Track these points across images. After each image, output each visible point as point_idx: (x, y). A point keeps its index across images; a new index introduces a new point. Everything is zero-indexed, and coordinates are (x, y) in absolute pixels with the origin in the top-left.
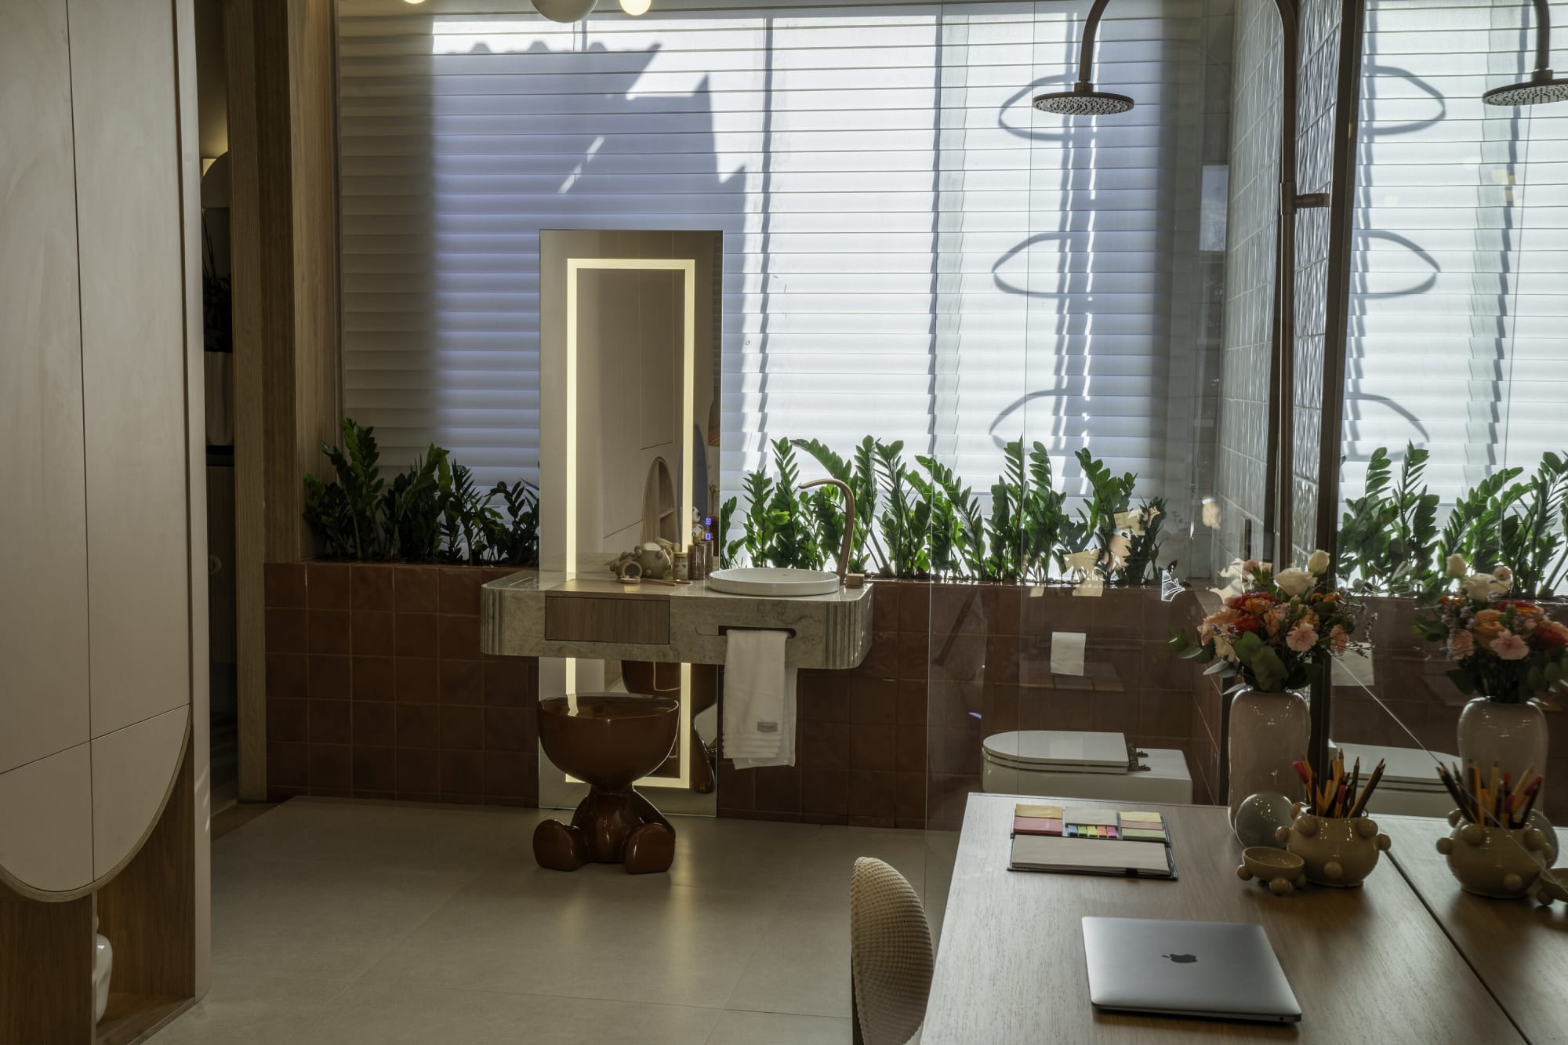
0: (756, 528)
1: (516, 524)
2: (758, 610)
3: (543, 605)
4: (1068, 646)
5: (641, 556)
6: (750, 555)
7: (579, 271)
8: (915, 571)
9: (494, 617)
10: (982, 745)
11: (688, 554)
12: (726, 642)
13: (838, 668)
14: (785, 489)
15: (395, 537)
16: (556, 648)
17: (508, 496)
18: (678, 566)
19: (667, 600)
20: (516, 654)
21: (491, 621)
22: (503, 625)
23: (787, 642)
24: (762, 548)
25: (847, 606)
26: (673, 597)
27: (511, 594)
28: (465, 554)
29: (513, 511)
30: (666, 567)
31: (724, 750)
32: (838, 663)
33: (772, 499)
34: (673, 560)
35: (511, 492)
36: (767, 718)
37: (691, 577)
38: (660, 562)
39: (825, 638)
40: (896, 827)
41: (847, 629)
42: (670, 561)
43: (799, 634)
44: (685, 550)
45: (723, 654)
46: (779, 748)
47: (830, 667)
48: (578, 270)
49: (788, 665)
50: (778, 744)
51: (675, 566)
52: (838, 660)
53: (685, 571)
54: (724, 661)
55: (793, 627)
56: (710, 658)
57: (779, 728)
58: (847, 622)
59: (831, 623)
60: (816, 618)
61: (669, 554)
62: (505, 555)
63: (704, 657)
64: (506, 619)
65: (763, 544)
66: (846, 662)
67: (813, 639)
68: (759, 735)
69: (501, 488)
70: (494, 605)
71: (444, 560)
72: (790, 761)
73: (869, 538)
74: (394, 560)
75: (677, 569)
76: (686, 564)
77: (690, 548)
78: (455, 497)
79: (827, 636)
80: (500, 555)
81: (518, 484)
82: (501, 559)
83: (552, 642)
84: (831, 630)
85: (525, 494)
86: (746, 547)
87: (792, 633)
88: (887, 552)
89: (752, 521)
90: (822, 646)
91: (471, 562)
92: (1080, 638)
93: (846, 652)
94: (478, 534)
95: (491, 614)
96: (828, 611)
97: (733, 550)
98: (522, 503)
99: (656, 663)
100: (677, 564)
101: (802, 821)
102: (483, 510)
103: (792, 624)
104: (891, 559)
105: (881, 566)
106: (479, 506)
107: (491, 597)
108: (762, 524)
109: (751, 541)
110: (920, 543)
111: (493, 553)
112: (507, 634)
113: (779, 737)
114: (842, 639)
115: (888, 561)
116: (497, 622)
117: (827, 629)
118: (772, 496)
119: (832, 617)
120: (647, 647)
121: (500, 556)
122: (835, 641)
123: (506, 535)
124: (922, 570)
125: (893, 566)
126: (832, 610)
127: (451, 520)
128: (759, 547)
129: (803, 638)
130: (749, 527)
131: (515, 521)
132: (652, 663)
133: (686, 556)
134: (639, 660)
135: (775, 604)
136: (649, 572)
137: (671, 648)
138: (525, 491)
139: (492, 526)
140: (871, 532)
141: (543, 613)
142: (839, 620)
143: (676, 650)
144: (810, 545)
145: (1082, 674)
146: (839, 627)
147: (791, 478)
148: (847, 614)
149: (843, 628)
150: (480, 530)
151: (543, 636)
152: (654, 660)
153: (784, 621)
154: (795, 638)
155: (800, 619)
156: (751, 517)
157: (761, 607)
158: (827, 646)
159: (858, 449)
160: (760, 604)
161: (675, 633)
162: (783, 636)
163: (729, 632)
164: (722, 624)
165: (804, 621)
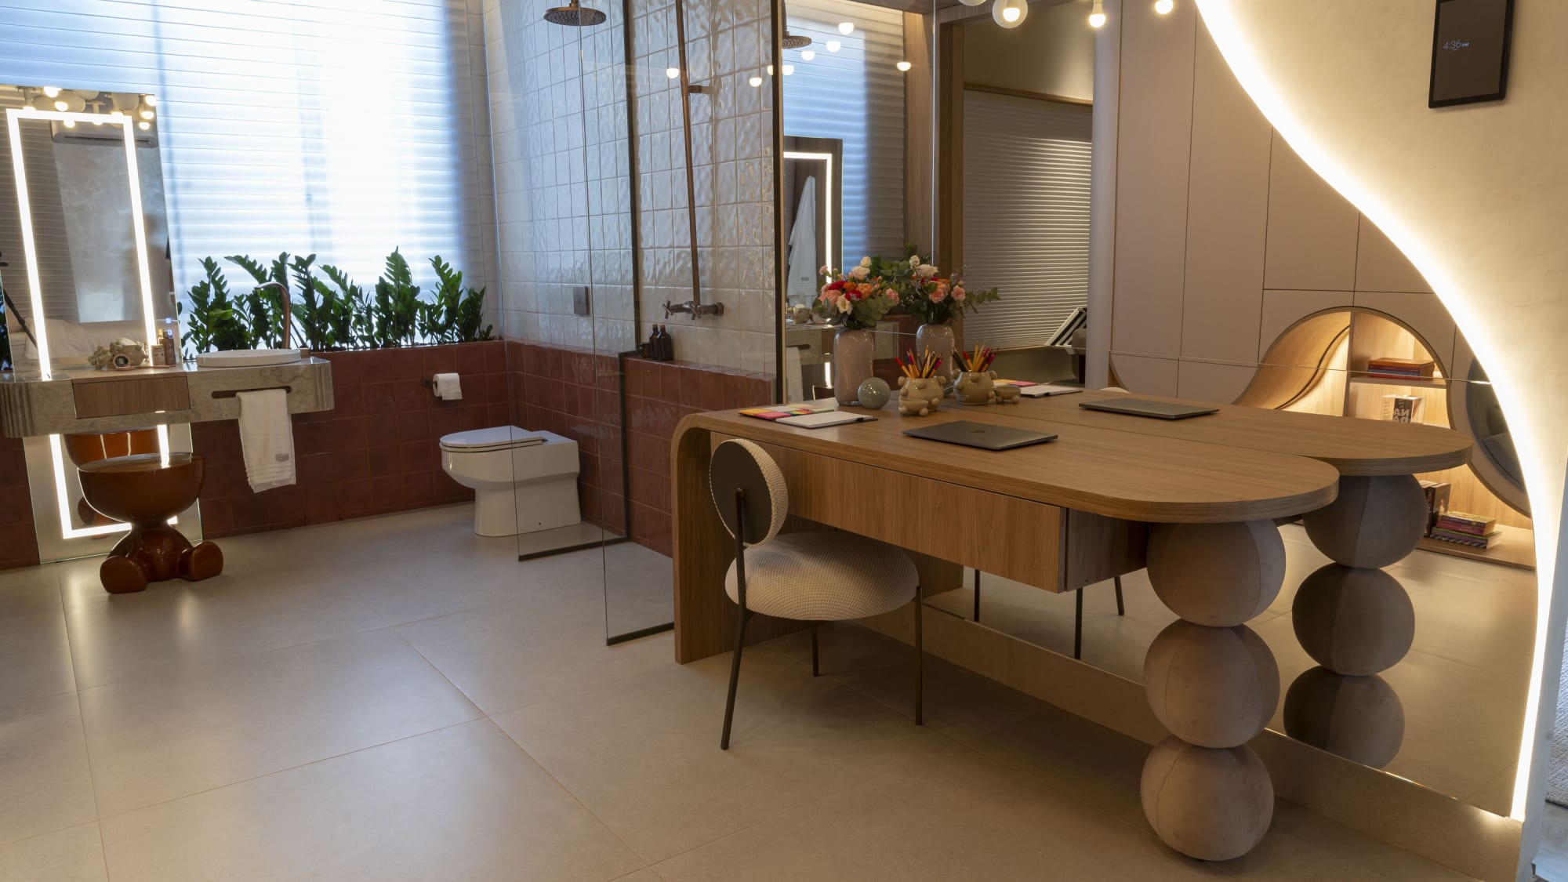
0: (199, 323)
2: (261, 375)
3: (71, 391)
4: (449, 382)
9: (22, 407)
10: (439, 442)
12: (239, 401)
16: (88, 424)
19: (184, 375)
21: (19, 410)
22: (33, 412)
23: (286, 396)
25: (327, 366)
32: (321, 407)
36: (278, 452)
39: (313, 389)
40: (341, 519)
41: (328, 382)
43: (294, 389)
45: (237, 412)
46: (291, 471)
47: (321, 410)
49: (288, 413)
50: (290, 469)
51: (155, 355)
52: (325, 404)
54: (240, 414)
55: (289, 385)
56: (226, 415)
57: (289, 457)
58: (327, 377)
59: (318, 379)
60: (306, 377)
63: (221, 415)
64: (36, 406)
65: (207, 336)
67: (305, 392)
68: (278, 464)
72: (292, 481)
75: (157, 357)
79: (315, 388)
83: (83, 420)
84: (318, 384)
87: (288, 389)
90: (312, 396)
92: (455, 376)
95: (18, 403)
96: (307, 372)
103: (288, 382)
104: (307, 340)
105: (300, 344)
108: (204, 321)
109: (196, 333)
110: (326, 328)
112: (38, 419)
113: (290, 464)
114: (326, 390)
115: (305, 341)
116: (26, 409)
117: (315, 383)
119: (318, 375)
120: (171, 413)
122: (321, 391)
126: (317, 370)
129: (298, 391)
135: (273, 370)
137: (192, 412)
142: (323, 376)
143: (197, 413)
145: (461, 398)
146: (323, 382)
148: (321, 372)
149: (326, 382)
151: (74, 416)
153: (281, 382)
154: (292, 393)
155: (293, 379)
156: (195, 316)
157: (263, 373)
158: (316, 396)
159: (275, 262)
160: (262, 371)
161: (194, 400)
162: (283, 392)
163: (238, 394)
164: (231, 389)
165: (297, 380)
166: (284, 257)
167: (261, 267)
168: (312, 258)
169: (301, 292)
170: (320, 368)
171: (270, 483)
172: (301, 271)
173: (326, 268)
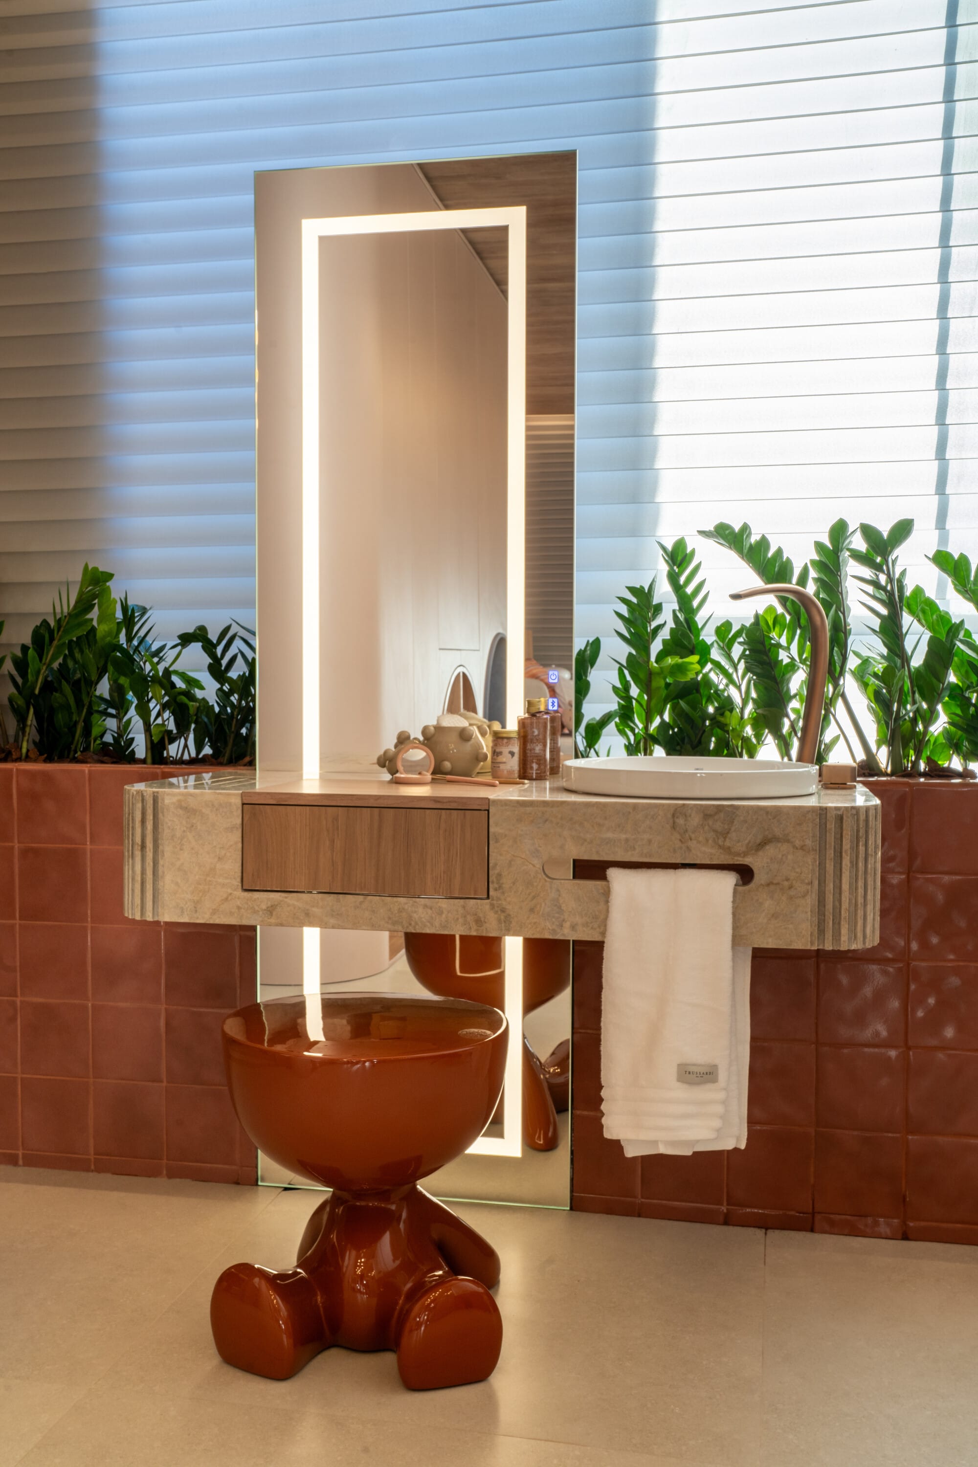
0: (634, 691)
1: (224, 696)
2: (674, 826)
3: (239, 821)
5: (433, 735)
6: (623, 741)
7: (324, 241)
8: (922, 766)
9: (143, 847)
11: (519, 732)
12: (607, 894)
13: (844, 947)
14: (686, 620)
15: (29, 722)
16: (264, 907)
17: (209, 647)
18: (500, 753)
19: (484, 808)
20: (185, 919)
21: (138, 854)
22: (161, 862)
23: (735, 892)
24: (646, 728)
25: (862, 817)
26: (496, 802)
27: (175, 799)
28: (140, 749)
29: (217, 671)
30: (479, 757)
31: (604, 1121)
32: (844, 938)
33: (664, 641)
34: (491, 744)
35: (215, 642)
36: (698, 1056)
37: (524, 774)
38: (468, 747)
39: (816, 883)
41: (861, 865)
42: (485, 744)
43: (760, 877)
44: (512, 725)
45: (603, 920)
46: (722, 1117)
47: (829, 947)
48: (322, 239)
49: (737, 940)
50: (719, 1109)
51: (495, 753)
52: (844, 931)
53: (512, 764)
54: (603, 934)
55: (747, 861)
56: (573, 927)
57: (722, 1075)
58: (862, 849)
59: (830, 853)
60: (798, 843)
61: (483, 734)
62: (207, 750)
64: (167, 848)
65: (648, 720)
66: (860, 935)
67: (791, 887)
68: (681, 1092)
69: (199, 635)
70: (143, 821)
71: (105, 758)
72: (738, 1139)
73: (839, 708)
74: (27, 759)
75: (500, 759)
76: (516, 749)
77: (522, 724)
78: (124, 652)
79: (822, 882)
80: (199, 747)
81: (228, 628)
82: (200, 756)
83: (256, 895)
84: (830, 867)
85: (238, 644)
86: (617, 725)
87: (745, 874)
88: (871, 729)
89: (629, 678)
90: (811, 900)
91: (149, 760)
93: (860, 913)
94: (159, 715)
95: (138, 839)
96: (823, 827)
97: (594, 733)
98: (233, 659)
99: (461, 937)
100: (498, 750)
101: (727, 1221)
102: (167, 672)
103: (745, 854)
104: (879, 744)
106: (161, 668)
107: (139, 805)
108: (646, 686)
109: (625, 714)
110: (930, 718)
111: (186, 746)
112: (168, 881)
113: (721, 1095)
114: (854, 888)
115: (873, 747)
116: (150, 855)
117: (822, 866)
118: (665, 634)
119: (831, 838)
120: (444, 904)
121: (198, 752)
122: (838, 889)
123: (207, 716)
124: (935, 763)
125: (883, 756)
126: (831, 826)
127: (118, 690)
128: (641, 726)
129: (770, 883)
130: (623, 692)
131: (221, 690)
132: (453, 937)
133: (515, 735)
134: (428, 931)
135: (709, 814)
136: (447, 765)
137: (492, 906)
138: (237, 638)
139: (184, 699)
140: (843, 696)
141: (237, 836)
142: (846, 845)
143: (503, 911)
144: (732, 721)
146: (846, 862)
147: (695, 603)
148: (862, 832)
149: (854, 864)
150: (164, 707)
151: (237, 882)
152: (458, 931)
153: (728, 850)
154: (752, 885)
155: (761, 845)
156: (626, 672)
157: (681, 821)
158: (821, 902)
159: (819, 546)
160: (677, 812)
161: (499, 875)
162: (727, 881)
163: (613, 873)
164: (595, 857)
165: (771, 850)
166: (839, 531)
167: (779, 551)
168: (903, 529)
169: (876, 623)
170: (840, 819)
171: (655, 1143)
172: (878, 568)
173: (942, 559)
